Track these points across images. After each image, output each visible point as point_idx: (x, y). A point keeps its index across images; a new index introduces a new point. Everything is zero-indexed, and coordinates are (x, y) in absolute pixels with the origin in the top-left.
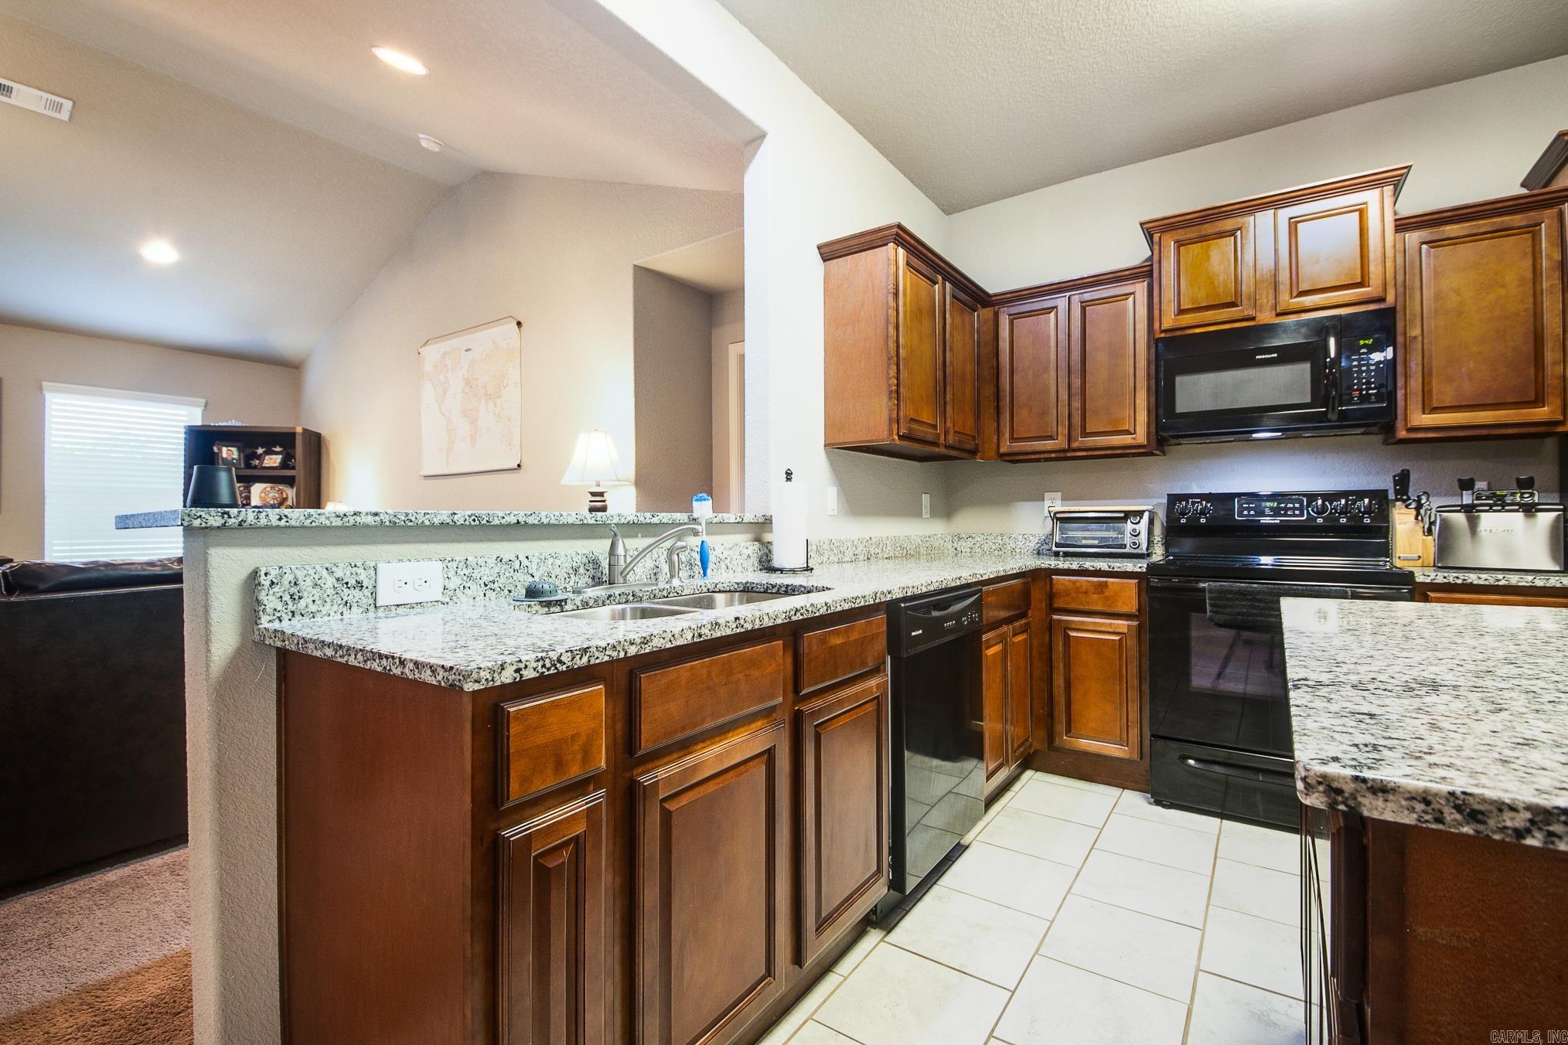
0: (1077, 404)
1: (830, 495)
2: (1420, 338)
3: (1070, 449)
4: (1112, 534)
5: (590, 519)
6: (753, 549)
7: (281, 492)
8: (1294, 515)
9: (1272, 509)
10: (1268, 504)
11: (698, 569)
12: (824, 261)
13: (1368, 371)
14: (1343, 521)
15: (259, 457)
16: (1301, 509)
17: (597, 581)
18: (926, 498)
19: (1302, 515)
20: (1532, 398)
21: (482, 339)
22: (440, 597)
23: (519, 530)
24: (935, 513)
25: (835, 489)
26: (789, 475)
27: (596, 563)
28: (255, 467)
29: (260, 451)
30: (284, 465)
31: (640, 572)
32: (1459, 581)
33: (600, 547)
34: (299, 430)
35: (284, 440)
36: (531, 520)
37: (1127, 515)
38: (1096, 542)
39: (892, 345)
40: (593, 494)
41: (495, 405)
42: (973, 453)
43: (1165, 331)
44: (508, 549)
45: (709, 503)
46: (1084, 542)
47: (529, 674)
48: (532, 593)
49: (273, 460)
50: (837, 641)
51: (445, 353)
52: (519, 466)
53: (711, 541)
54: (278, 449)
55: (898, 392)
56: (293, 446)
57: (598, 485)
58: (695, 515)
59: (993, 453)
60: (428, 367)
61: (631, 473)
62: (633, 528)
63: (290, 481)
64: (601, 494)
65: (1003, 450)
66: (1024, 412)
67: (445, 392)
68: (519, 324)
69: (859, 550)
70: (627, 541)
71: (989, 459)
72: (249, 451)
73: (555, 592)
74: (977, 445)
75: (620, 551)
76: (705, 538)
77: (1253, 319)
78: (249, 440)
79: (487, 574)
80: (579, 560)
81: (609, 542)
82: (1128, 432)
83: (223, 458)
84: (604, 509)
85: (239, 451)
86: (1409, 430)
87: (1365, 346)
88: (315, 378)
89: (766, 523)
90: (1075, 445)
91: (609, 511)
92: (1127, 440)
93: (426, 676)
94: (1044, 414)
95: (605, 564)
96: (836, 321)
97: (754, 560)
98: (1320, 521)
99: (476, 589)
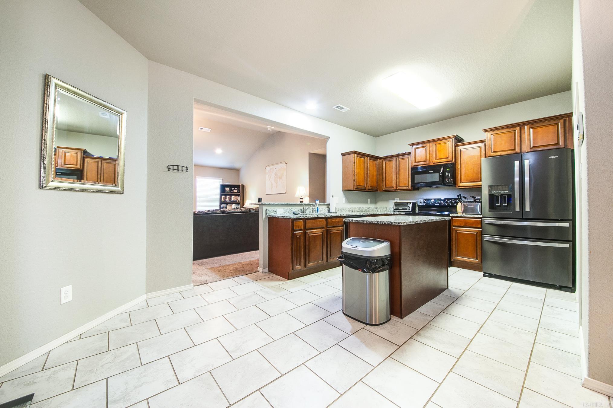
0: (398, 180)
1: (344, 199)
2: (460, 168)
3: (396, 190)
4: (405, 207)
5: (301, 203)
6: (327, 209)
7: (237, 197)
8: (442, 203)
9: (438, 202)
10: (437, 201)
11: (317, 212)
12: (342, 156)
13: (449, 175)
14: (451, 204)
15: (233, 190)
16: (443, 202)
17: (301, 212)
18: (369, 200)
19: (443, 203)
20: (480, 180)
21: (278, 166)
22: (283, 213)
23: (292, 205)
24: (371, 203)
25: (345, 198)
26: (333, 196)
27: (301, 210)
28: (232, 192)
29: (233, 189)
30: (238, 192)
31: (308, 211)
32: (457, 216)
33: (302, 208)
34: (241, 184)
35: (238, 187)
36: (293, 204)
37: (408, 203)
38: (402, 209)
39: (354, 172)
40: (301, 199)
41: (281, 180)
42: (377, 190)
43: (413, 166)
44: (290, 208)
45: (319, 201)
46: (400, 209)
47: (296, 218)
48: (293, 213)
49: (236, 191)
50: (333, 221)
51: (271, 169)
52: (286, 193)
53: (319, 207)
54: (236, 188)
55: (355, 180)
56: (240, 188)
57: (302, 197)
58: (316, 203)
59: (382, 190)
60: (267, 171)
61: (308, 195)
62: (307, 205)
63: (239, 195)
64: (302, 199)
65: (384, 189)
66: (388, 182)
67: (271, 177)
68: (286, 163)
69: (350, 210)
70: (306, 207)
71: (381, 191)
72: (231, 189)
73: (296, 213)
74: (377, 189)
75: (305, 208)
76: (318, 207)
77: (429, 164)
78: (231, 187)
79: (288, 211)
80: (299, 209)
81: (303, 207)
82: (407, 186)
83: (227, 191)
84: (302, 202)
85: (229, 189)
86: (459, 186)
87: (448, 170)
88: (242, 173)
89: (329, 204)
90: (397, 189)
91: (304, 202)
92: (407, 188)
93: (287, 218)
94: (392, 182)
95: (303, 210)
96: (345, 167)
97: (327, 211)
98: (446, 204)
99: (287, 213)
